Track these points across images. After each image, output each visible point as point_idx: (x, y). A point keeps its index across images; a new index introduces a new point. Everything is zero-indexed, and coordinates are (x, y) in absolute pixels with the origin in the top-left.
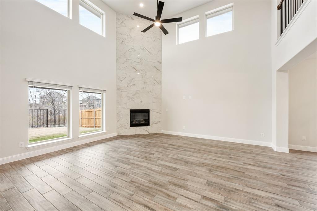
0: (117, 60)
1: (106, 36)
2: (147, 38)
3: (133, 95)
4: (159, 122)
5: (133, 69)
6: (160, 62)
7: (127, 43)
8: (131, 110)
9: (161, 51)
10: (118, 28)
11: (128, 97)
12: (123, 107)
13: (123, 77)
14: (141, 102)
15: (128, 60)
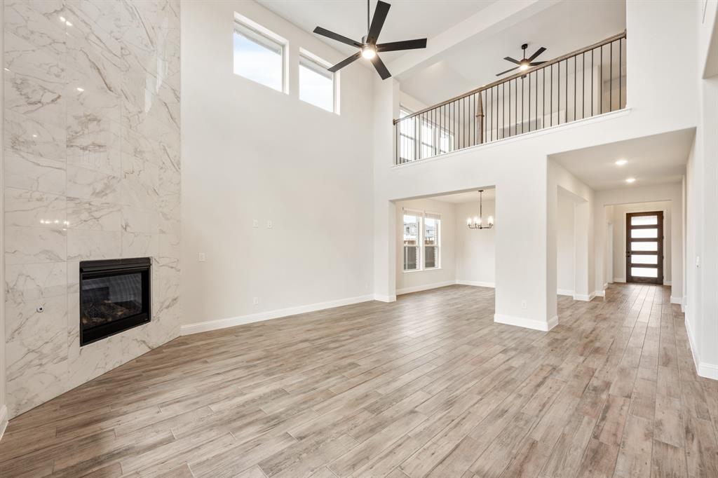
3: (95, 194)
4: (175, 299)
8: (84, 265)
11: (70, 199)
12: (46, 252)
14: (125, 229)
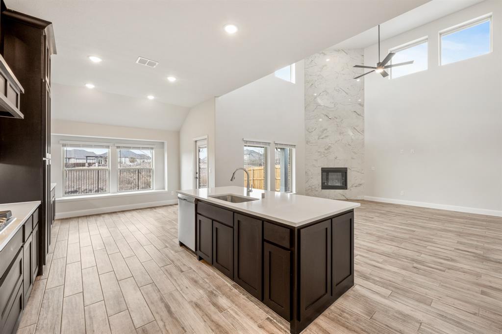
0: (305, 108)
1: (296, 82)
2: (344, 74)
3: (326, 150)
4: (361, 184)
5: (326, 117)
6: (362, 105)
7: (318, 85)
8: (322, 168)
9: (363, 89)
10: (307, 68)
11: (319, 152)
12: (313, 165)
13: (313, 128)
14: (336, 159)
15: (318, 107)
